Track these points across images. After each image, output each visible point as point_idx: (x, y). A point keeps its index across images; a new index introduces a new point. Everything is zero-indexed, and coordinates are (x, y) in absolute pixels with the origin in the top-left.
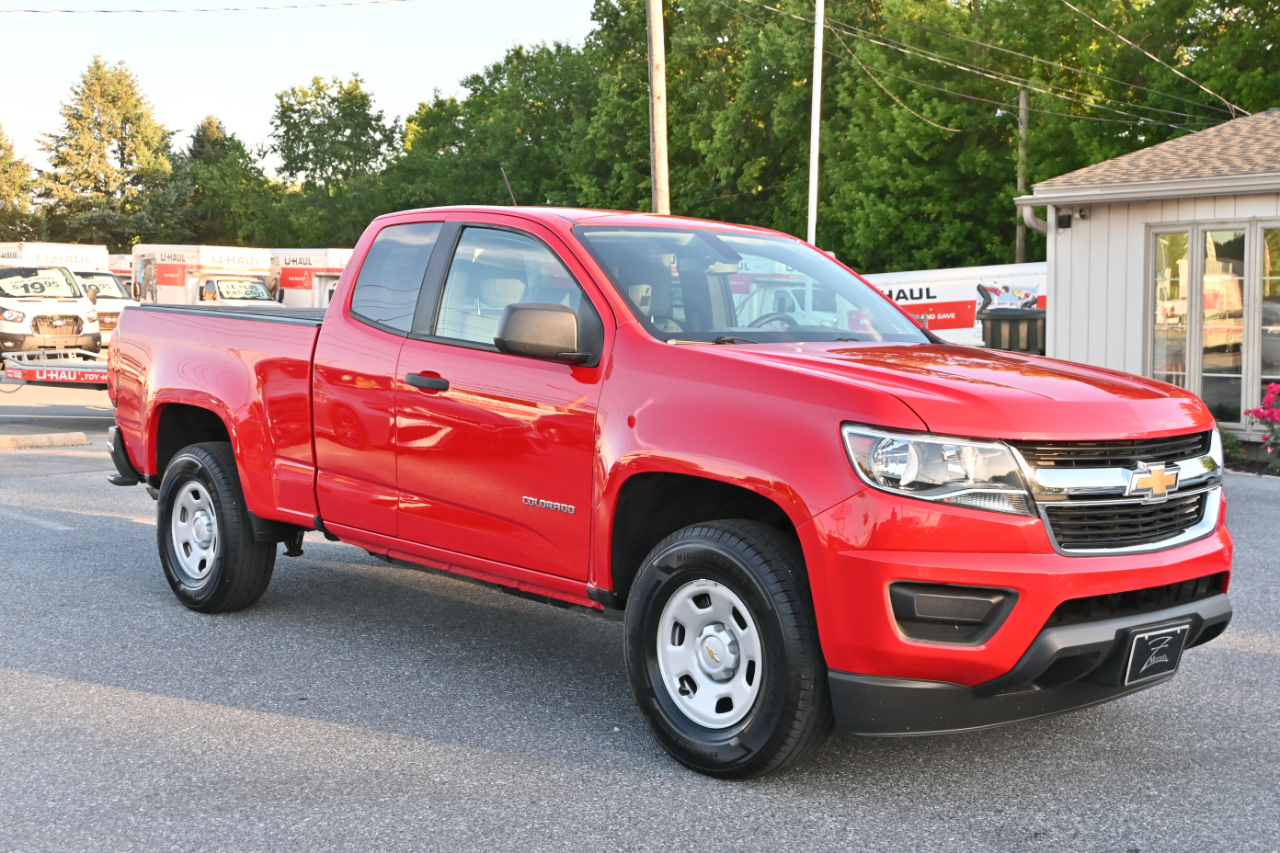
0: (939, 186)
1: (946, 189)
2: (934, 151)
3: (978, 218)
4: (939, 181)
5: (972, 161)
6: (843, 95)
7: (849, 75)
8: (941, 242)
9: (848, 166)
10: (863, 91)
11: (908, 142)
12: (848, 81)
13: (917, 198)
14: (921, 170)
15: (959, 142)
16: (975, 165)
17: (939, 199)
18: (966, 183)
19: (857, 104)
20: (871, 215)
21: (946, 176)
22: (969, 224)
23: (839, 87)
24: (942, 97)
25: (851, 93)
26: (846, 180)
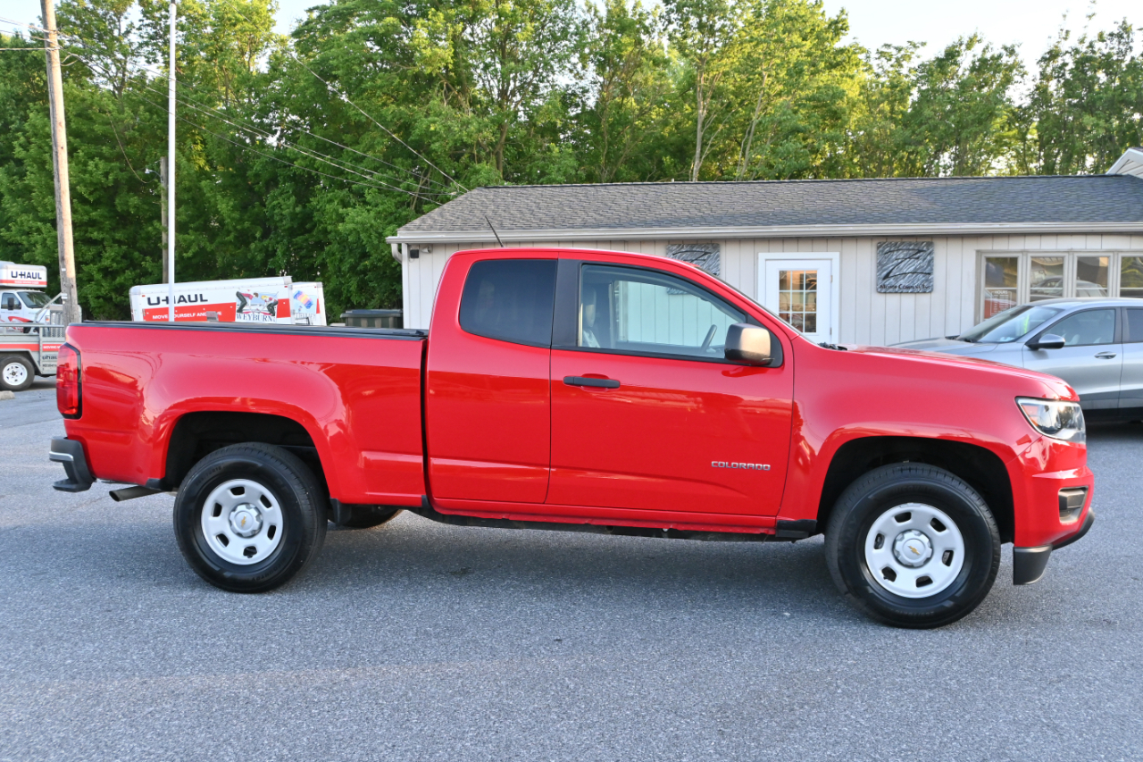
0: (102, 220)
1: (107, 222)
2: (97, 195)
3: (132, 243)
4: (102, 216)
5: (126, 203)
6: (18, 149)
7: (23, 135)
8: (103, 260)
9: (23, 202)
10: (36, 148)
11: (78, 187)
12: (22, 139)
13: (83, 228)
14: (87, 208)
15: (114, 190)
16: (129, 206)
17: (100, 230)
18: (123, 219)
19: (31, 157)
20: (49, 239)
21: (106, 214)
22: (124, 247)
23: (15, 143)
24: (102, 156)
25: (25, 147)
26: (22, 212)
